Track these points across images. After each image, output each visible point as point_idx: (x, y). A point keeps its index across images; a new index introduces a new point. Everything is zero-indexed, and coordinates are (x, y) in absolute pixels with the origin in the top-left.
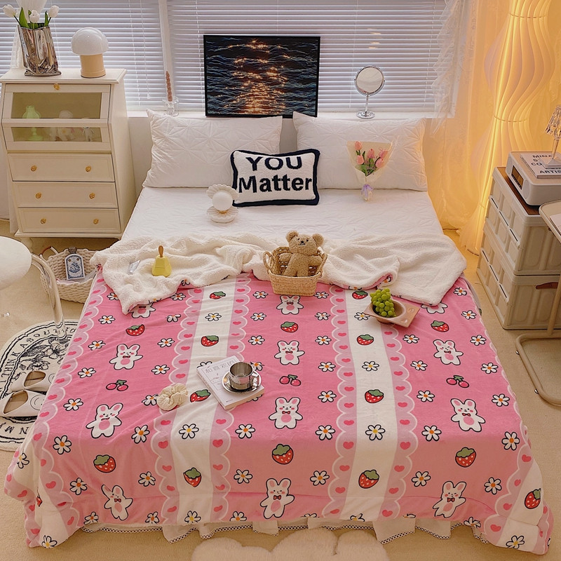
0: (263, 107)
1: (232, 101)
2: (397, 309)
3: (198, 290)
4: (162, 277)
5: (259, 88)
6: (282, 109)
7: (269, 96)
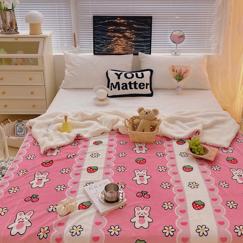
0: (123, 50)
1: (107, 47)
2: (205, 150)
3: (86, 140)
4: (66, 133)
5: (121, 41)
6: (133, 51)
7: (126, 44)
